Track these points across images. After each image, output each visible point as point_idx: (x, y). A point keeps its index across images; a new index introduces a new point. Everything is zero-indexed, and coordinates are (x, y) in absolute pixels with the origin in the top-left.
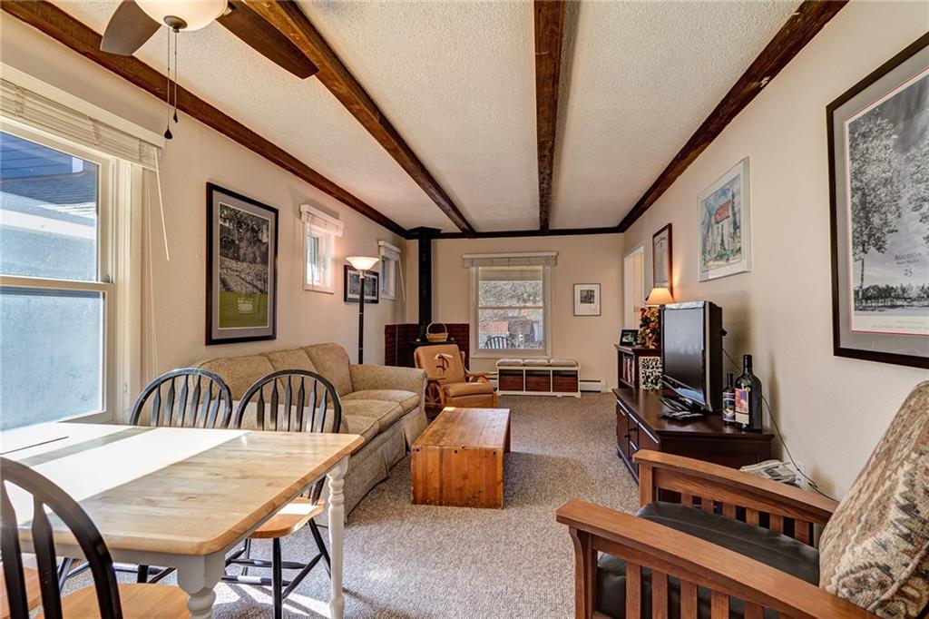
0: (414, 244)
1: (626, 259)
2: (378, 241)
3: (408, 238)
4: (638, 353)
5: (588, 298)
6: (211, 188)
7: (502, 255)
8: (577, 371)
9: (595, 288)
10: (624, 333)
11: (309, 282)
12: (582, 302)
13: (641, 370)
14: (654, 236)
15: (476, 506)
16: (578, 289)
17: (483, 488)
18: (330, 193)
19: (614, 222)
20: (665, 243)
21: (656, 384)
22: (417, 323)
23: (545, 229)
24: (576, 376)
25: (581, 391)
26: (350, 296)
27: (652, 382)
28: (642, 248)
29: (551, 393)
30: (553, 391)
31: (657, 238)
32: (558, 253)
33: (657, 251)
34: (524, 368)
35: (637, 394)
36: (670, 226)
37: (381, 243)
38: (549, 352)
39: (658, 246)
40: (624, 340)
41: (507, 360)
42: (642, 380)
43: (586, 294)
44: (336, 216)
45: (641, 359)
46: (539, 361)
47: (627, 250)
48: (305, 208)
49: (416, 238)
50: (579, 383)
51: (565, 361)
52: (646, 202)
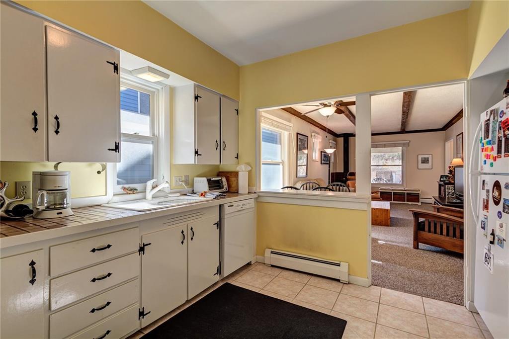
0: (341, 140)
1: (446, 143)
2: (329, 140)
3: (338, 137)
4: (446, 184)
5: (425, 161)
6: (298, 134)
7: (382, 143)
8: (419, 194)
9: (430, 157)
10: (442, 177)
11: (314, 158)
12: (422, 163)
13: (447, 190)
14: (457, 136)
15: (381, 225)
16: (420, 157)
17: (384, 220)
18: (318, 127)
19: (440, 127)
20: (461, 139)
21: (453, 195)
22: (343, 172)
23: (403, 131)
24: (419, 196)
25: (422, 203)
26: (323, 162)
27: (451, 195)
28: (452, 140)
29: (406, 202)
30: (407, 201)
31: (458, 137)
32: (410, 141)
33: (458, 142)
34: (392, 191)
35: (445, 199)
36: (463, 133)
37: (330, 141)
38: (405, 184)
39: (458, 140)
40: (442, 179)
41: (384, 188)
42: (447, 194)
43: (424, 159)
44: (319, 134)
45: (446, 186)
46: (399, 189)
47: (447, 139)
48: (313, 134)
49: (342, 137)
50: (420, 199)
51: (412, 189)
52: (453, 122)
